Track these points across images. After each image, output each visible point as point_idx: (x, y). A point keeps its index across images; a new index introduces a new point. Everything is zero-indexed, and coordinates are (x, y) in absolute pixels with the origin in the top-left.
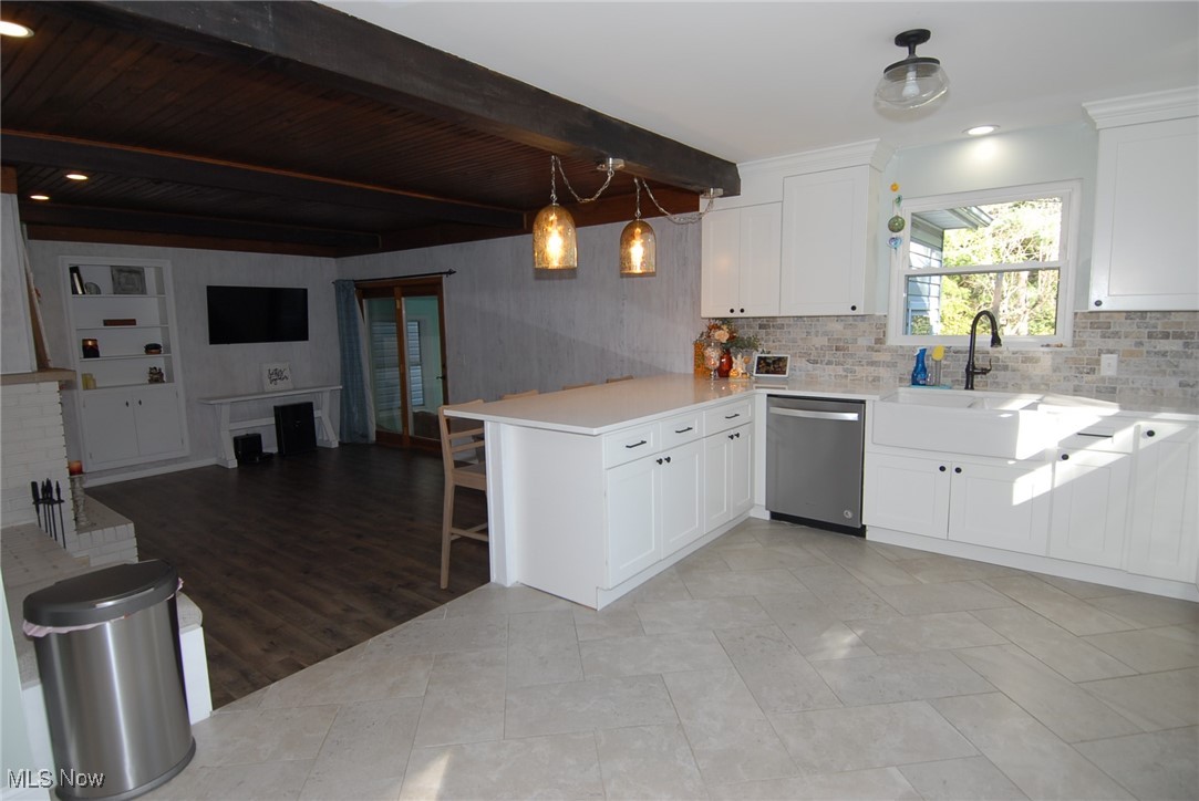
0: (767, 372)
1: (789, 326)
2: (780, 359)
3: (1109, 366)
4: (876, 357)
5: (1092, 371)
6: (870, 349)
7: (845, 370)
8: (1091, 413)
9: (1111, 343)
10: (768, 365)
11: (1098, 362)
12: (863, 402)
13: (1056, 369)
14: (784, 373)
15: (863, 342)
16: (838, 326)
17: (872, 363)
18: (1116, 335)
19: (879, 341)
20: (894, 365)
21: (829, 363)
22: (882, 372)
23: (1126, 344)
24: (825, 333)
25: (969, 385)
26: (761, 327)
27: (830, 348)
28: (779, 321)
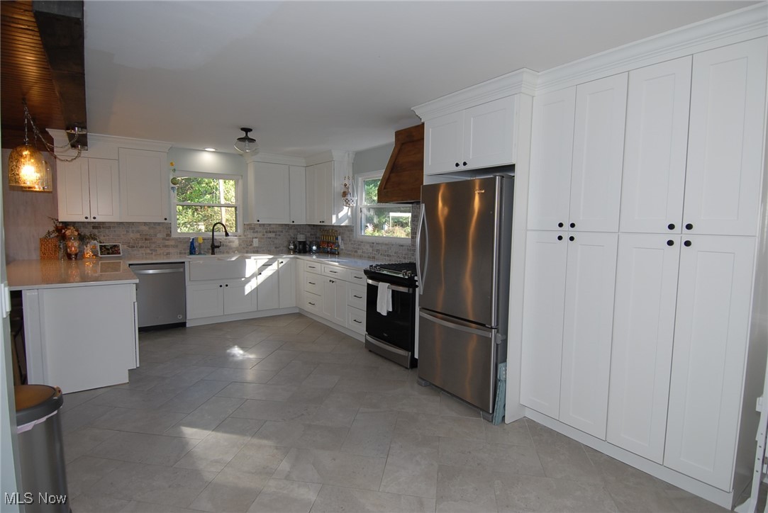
0: (108, 254)
1: (115, 227)
2: (115, 246)
3: (256, 243)
4: (167, 243)
5: (251, 245)
6: (164, 239)
7: (151, 250)
8: (264, 259)
9: (255, 235)
10: (108, 249)
11: (252, 241)
12: (184, 263)
13: (240, 245)
14: (120, 253)
15: (160, 236)
16: (146, 228)
17: (166, 246)
18: (257, 232)
19: (169, 235)
20: (177, 246)
21: (142, 247)
22: (171, 250)
23: (260, 235)
24: (138, 232)
25: (213, 253)
26: (94, 228)
27: (142, 239)
28: (107, 225)
